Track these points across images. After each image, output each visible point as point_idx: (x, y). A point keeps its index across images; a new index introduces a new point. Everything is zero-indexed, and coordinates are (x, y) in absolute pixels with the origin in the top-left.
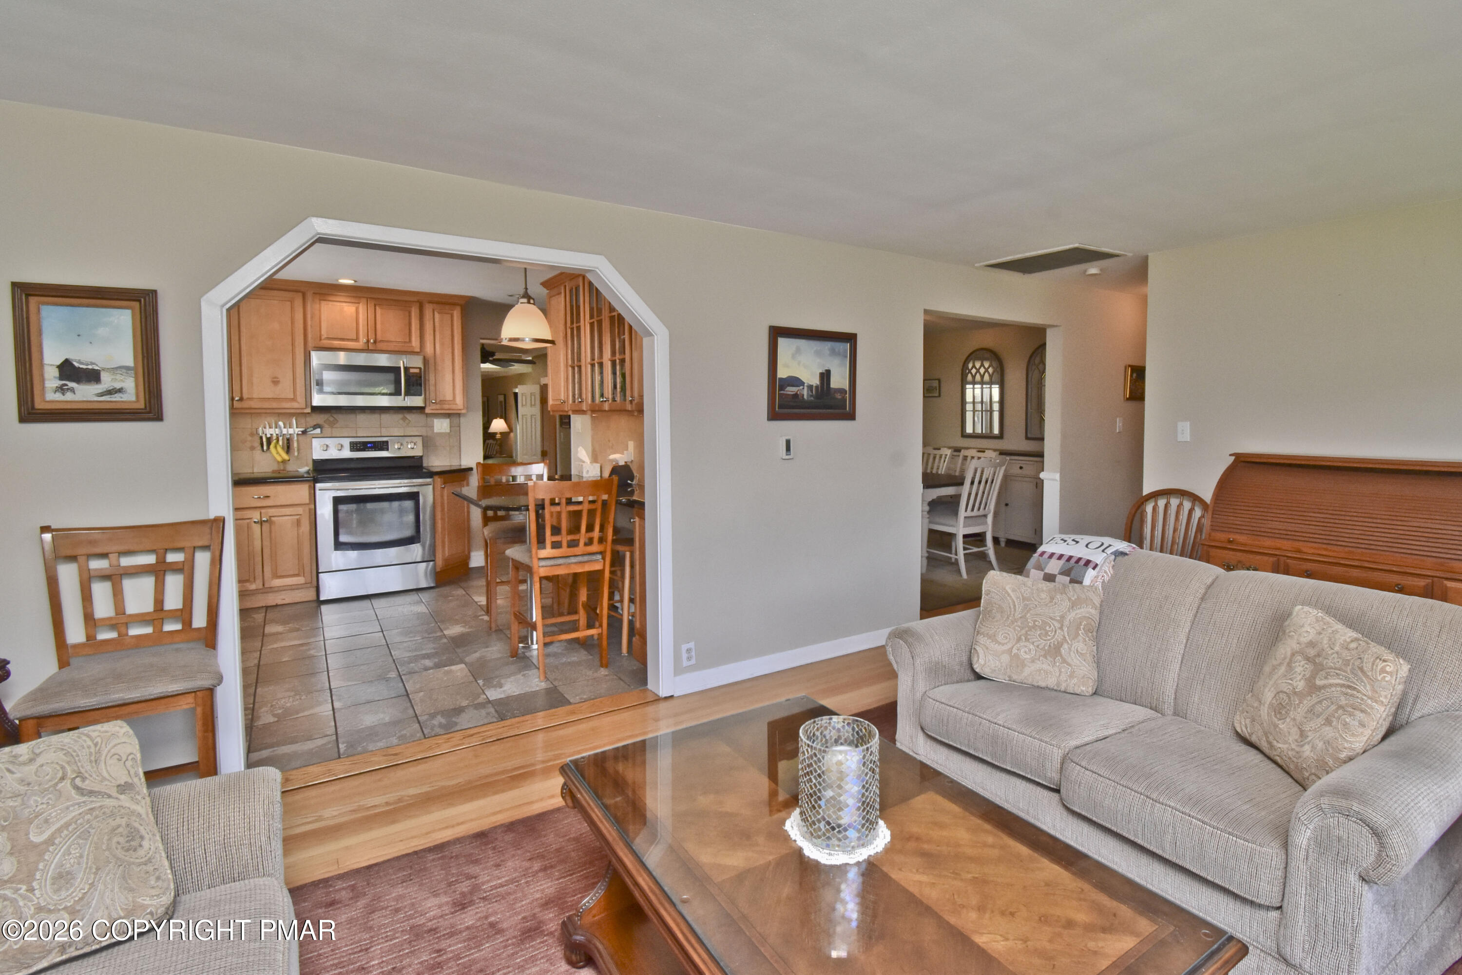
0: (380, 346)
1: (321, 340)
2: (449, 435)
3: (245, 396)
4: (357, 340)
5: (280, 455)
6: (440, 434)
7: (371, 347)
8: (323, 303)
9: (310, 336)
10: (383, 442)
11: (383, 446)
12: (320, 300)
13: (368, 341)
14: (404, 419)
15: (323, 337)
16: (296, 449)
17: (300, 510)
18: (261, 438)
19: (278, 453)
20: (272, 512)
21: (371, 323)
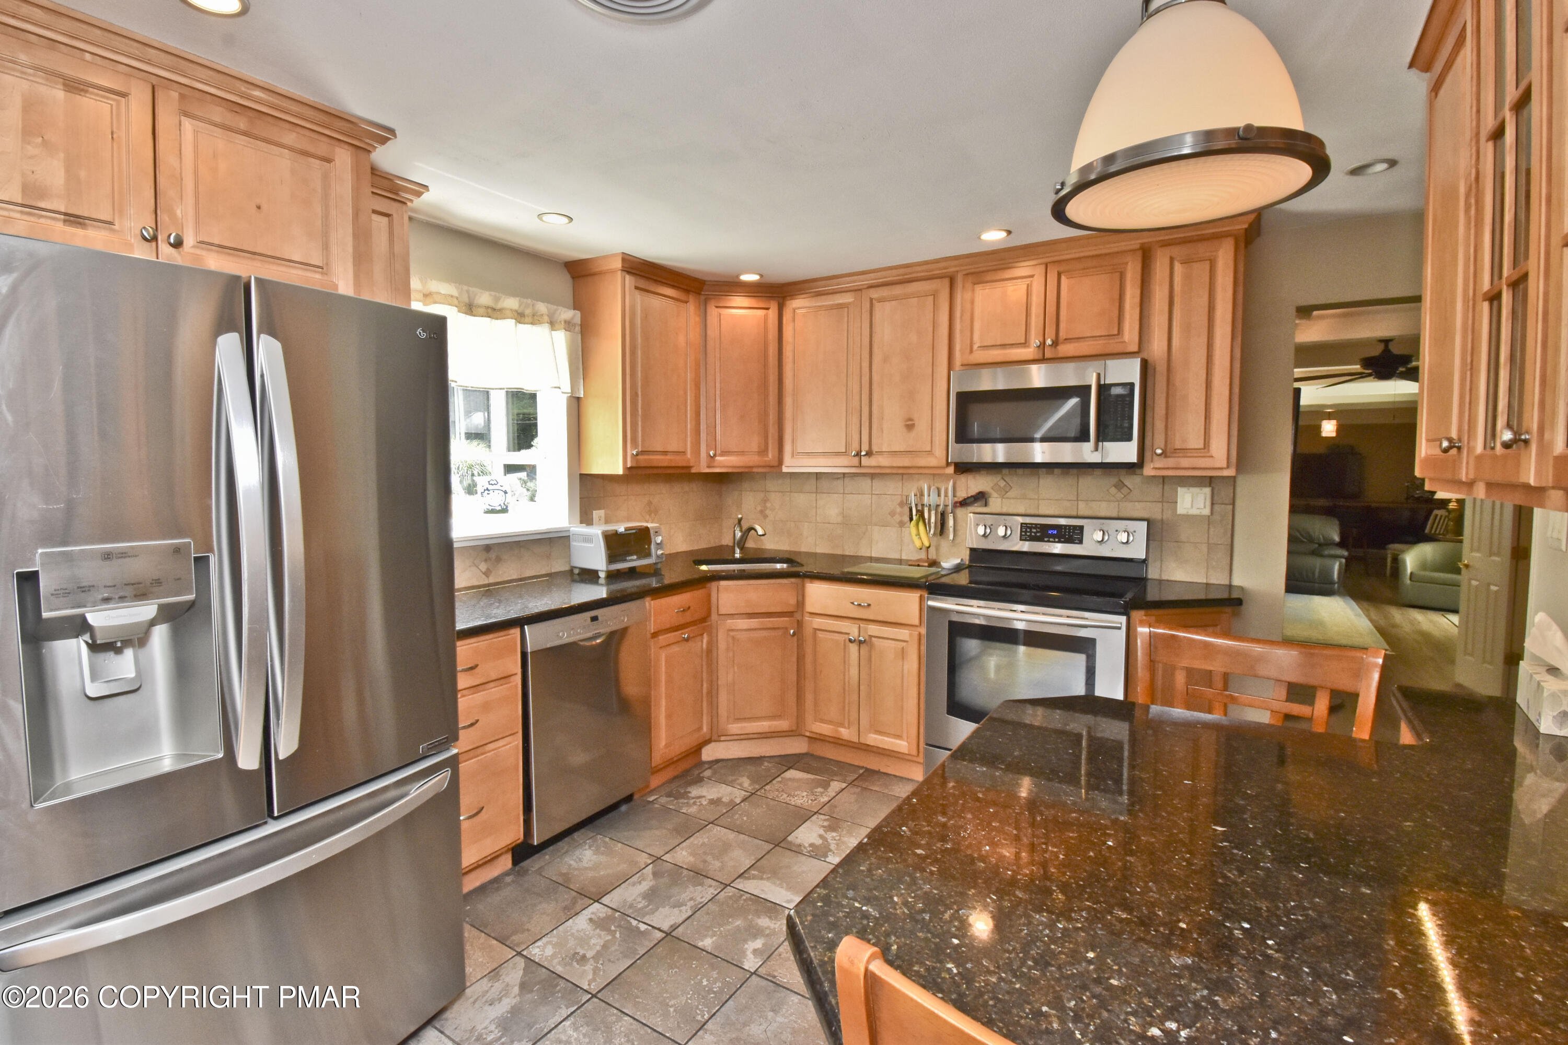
0: (1066, 349)
1: (971, 351)
2: (1209, 520)
3: (875, 449)
4: (1025, 344)
5: (920, 538)
6: (1188, 518)
7: (1048, 354)
8: (978, 288)
9: (958, 347)
10: (1075, 527)
11: (1073, 534)
12: (975, 284)
13: (1043, 343)
14: (1120, 486)
15: (975, 347)
16: (951, 530)
17: (904, 633)
18: (911, 510)
19: (918, 534)
20: (873, 629)
21: (1051, 308)
